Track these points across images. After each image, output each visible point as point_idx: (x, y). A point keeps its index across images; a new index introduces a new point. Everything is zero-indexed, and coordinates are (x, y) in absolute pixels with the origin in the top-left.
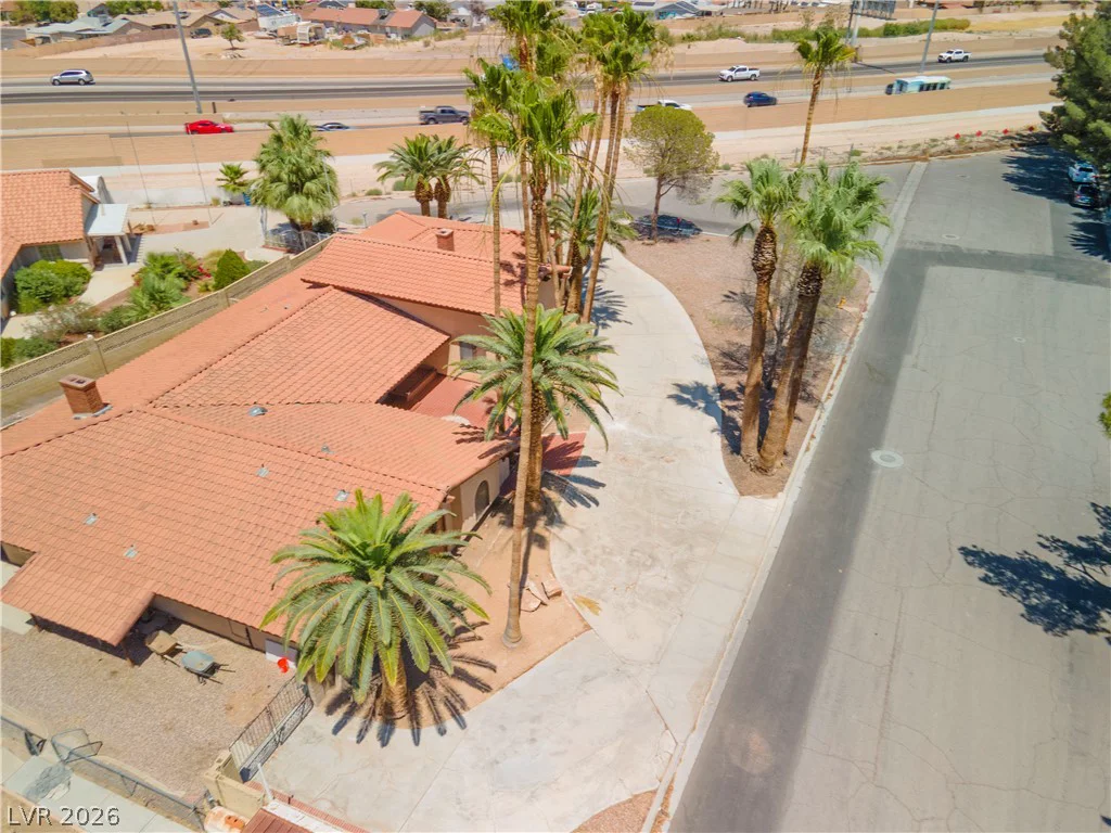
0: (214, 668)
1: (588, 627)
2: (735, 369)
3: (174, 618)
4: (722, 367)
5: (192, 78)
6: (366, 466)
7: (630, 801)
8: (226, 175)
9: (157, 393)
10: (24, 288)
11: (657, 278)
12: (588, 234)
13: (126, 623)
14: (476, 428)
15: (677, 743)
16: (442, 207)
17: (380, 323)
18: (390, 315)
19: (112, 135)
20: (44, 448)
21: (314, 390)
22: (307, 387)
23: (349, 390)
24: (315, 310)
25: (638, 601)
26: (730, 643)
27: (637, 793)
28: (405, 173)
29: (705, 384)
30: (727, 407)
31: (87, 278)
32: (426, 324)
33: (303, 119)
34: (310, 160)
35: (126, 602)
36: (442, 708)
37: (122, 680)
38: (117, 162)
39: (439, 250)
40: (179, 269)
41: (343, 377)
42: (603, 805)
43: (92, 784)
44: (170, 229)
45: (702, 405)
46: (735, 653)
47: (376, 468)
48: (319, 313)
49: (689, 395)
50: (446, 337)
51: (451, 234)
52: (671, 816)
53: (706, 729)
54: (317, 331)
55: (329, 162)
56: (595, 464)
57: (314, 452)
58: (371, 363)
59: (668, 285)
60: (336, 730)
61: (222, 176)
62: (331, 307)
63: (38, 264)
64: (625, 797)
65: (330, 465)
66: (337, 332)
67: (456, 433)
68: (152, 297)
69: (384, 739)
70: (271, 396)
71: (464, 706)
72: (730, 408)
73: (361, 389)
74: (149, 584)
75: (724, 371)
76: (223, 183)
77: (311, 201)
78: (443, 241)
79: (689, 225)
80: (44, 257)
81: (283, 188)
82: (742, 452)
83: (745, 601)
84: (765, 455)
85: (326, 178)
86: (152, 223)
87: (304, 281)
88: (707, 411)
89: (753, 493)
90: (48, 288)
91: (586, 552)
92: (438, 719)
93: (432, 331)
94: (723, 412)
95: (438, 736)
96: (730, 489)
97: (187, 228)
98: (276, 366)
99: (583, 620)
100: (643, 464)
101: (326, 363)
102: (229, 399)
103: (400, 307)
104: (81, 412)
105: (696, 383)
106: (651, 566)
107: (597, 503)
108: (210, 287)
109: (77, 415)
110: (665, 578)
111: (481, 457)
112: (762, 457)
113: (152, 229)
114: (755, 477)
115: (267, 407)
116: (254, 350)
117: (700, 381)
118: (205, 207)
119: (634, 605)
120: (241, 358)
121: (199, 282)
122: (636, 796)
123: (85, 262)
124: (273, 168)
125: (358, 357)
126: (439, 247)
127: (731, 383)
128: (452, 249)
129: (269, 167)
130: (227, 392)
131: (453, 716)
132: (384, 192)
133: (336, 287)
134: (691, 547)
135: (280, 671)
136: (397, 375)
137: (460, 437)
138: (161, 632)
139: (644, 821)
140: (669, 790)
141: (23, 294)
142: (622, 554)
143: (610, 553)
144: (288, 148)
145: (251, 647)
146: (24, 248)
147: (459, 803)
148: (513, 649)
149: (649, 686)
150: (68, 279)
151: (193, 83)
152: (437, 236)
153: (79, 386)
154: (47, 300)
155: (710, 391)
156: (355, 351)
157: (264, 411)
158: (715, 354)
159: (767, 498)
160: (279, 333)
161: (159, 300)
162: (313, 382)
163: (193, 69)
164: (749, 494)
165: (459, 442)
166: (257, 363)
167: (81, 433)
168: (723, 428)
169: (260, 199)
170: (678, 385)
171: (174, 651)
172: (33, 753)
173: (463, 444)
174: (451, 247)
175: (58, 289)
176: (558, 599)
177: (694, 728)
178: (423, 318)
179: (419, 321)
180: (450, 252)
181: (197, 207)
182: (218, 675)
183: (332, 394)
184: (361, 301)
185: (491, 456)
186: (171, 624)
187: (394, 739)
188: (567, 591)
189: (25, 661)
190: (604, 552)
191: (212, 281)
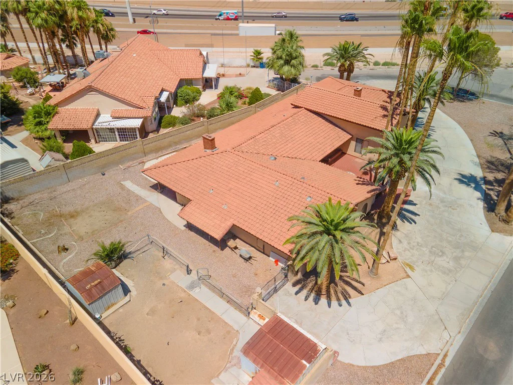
0: (250, 258)
1: (408, 276)
2: (493, 170)
3: (235, 235)
4: (487, 168)
5: (243, 10)
6: (320, 188)
7: (426, 355)
8: (254, 54)
9: (236, 145)
10: (180, 96)
11: (454, 120)
12: (426, 95)
13: (223, 233)
14: (364, 179)
15: (451, 337)
16: (349, 76)
17: (323, 127)
18: (327, 123)
19: (212, 34)
20: (195, 161)
21: (294, 153)
22: (291, 151)
23: (309, 154)
24: (296, 118)
25: (434, 270)
26: (480, 299)
27: (430, 352)
28: (337, 59)
29: (475, 175)
30: (487, 188)
31: (200, 94)
32: (342, 129)
33: (295, 31)
34: (295, 50)
35: (223, 225)
36: (340, 295)
37: (217, 255)
38: (212, 46)
39: (354, 97)
40: (236, 94)
41: (306, 148)
42: (412, 353)
43: (208, 290)
44: (230, 76)
45: (473, 186)
46: (484, 304)
47: (325, 189)
48: (298, 119)
49: (467, 180)
50: (351, 136)
51: (361, 90)
52: (446, 366)
53: (466, 334)
54: (297, 127)
55: (303, 52)
56: (415, 205)
57: (298, 178)
58: (318, 144)
59: (459, 123)
60: (297, 293)
61: (253, 54)
62: (303, 117)
63: (184, 87)
64: (424, 353)
65: (305, 185)
66: (305, 129)
67: (356, 180)
68: (227, 105)
69: (316, 301)
70: (278, 152)
71: (350, 297)
72: (489, 189)
73: (314, 155)
74: (232, 220)
75: (487, 170)
76: (252, 57)
77: (292, 69)
78: (357, 93)
79: (473, 94)
80: (186, 84)
81: (282, 62)
82: (496, 211)
83: (490, 281)
84: (510, 214)
85: (300, 59)
86: (224, 73)
87: (292, 104)
88: (476, 189)
89: (500, 232)
90: (188, 97)
91: (409, 243)
92: (338, 299)
93: (345, 133)
94: (485, 191)
95: (339, 307)
96: (486, 228)
97: (236, 76)
98: (280, 140)
99: (406, 272)
100: (440, 208)
101: (300, 142)
102: (262, 151)
103: (331, 120)
104: (208, 149)
105: (471, 174)
106: (441, 256)
107: (415, 223)
108: (246, 103)
109: (205, 150)
110: (448, 262)
111: (368, 192)
112: (508, 215)
113: (223, 75)
114: (502, 225)
115: (277, 157)
116: (271, 132)
117: (473, 174)
118: (244, 67)
119: (431, 271)
120: (267, 135)
121: (242, 100)
122: (429, 353)
123: (200, 87)
124: (279, 53)
125: (313, 140)
126: (354, 95)
127: (490, 177)
128: (360, 96)
129: (278, 52)
130: (261, 148)
131: (345, 299)
132: (320, 66)
133: (305, 109)
134: (463, 251)
135: (274, 265)
136: (329, 151)
137: (357, 182)
138: (232, 240)
139: (432, 365)
140: (446, 356)
141: (179, 99)
142: (427, 247)
143: (420, 246)
144: (287, 44)
145: (264, 253)
146: (181, 80)
147: (348, 335)
148: (374, 278)
149: (437, 308)
150: (195, 94)
151: (243, 12)
152: (355, 90)
153: (209, 138)
154: (187, 102)
155: (478, 179)
156: (312, 138)
157: (276, 158)
158: (483, 161)
159: (507, 236)
160: (282, 126)
161: (229, 106)
162: (294, 149)
163: (244, 6)
164: (497, 232)
165: (358, 184)
166: (273, 138)
167: (208, 157)
168: (484, 198)
169: (270, 66)
170: (461, 174)
171: (236, 248)
172: (188, 274)
173: (359, 185)
174: (359, 96)
175: (191, 98)
176: (394, 261)
177: (460, 332)
178: (342, 127)
179: (340, 128)
180: (359, 98)
181: (240, 67)
182: (252, 261)
183: (301, 155)
184: (315, 116)
185: (372, 193)
186: (235, 237)
187: (320, 302)
188: (399, 258)
189: (184, 240)
190: (418, 245)
191: (247, 100)
